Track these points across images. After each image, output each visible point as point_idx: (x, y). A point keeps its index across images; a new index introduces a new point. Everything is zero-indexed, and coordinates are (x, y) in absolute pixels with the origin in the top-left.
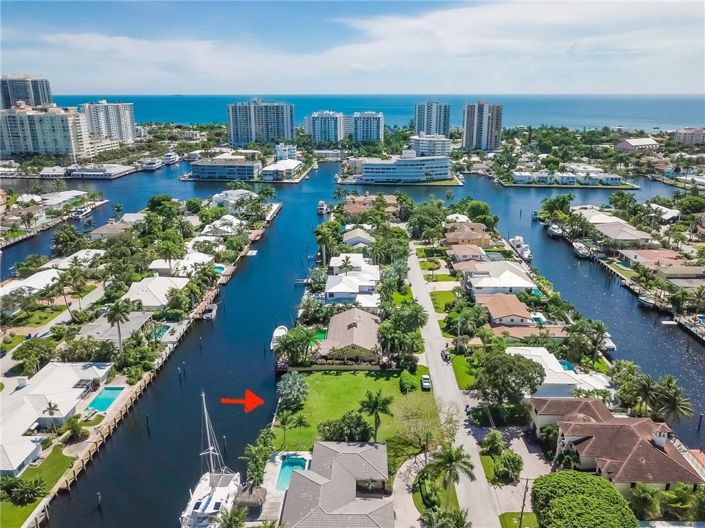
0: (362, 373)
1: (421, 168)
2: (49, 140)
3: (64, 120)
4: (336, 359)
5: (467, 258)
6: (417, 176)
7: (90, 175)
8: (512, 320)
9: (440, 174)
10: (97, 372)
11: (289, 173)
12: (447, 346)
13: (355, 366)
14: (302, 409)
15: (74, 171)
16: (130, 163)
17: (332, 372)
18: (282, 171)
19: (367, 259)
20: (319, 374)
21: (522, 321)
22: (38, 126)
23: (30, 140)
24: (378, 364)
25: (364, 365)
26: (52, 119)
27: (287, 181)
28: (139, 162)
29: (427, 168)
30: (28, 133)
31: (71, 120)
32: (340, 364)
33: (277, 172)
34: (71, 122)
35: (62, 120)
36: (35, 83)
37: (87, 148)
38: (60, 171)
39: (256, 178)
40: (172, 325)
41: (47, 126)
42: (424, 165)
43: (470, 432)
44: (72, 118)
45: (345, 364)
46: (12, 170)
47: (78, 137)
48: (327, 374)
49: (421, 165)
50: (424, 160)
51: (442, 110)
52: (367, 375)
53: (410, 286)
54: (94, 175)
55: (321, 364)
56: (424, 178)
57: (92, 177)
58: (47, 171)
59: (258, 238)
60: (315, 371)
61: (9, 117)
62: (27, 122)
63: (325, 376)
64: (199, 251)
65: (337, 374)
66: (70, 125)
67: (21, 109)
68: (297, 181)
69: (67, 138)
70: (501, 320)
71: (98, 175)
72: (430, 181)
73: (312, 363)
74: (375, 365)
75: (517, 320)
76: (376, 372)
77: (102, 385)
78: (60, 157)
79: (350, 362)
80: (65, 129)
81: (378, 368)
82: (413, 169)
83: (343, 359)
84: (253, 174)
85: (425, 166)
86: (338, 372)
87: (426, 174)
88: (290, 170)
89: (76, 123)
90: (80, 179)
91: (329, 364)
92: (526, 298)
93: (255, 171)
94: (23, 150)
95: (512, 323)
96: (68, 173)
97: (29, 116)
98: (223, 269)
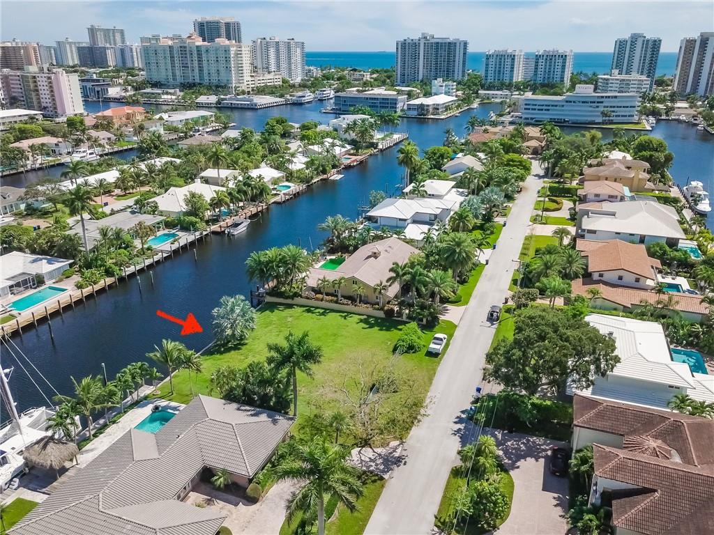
0: (356, 318)
1: (598, 107)
2: (213, 71)
3: (227, 50)
4: (327, 294)
5: (601, 198)
6: (590, 116)
7: (238, 104)
8: (620, 278)
9: (622, 116)
10: (44, 267)
11: (436, 108)
12: (506, 302)
13: (351, 308)
14: (239, 349)
15: (225, 99)
16: (282, 96)
17: (317, 310)
18: (428, 106)
19: (461, 190)
20: (300, 310)
21: (637, 280)
22: (204, 55)
23: (197, 70)
24: (382, 309)
25: (363, 308)
26: (217, 50)
27: (432, 117)
28: (291, 96)
29: (604, 107)
30: (196, 64)
31: (233, 50)
32: (331, 301)
33: (422, 106)
34: (233, 52)
35: (225, 51)
36: (228, 25)
37: (247, 80)
38: (213, 99)
39: (399, 113)
40: (180, 234)
41: (212, 57)
42: (602, 102)
43: (460, 430)
44: (235, 49)
45: (336, 302)
46: (174, 97)
47: (240, 69)
48: (309, 311)
49: (598, 102)
50: (602, 97)
51: (650, 46)
52: (361, 321)
53: (504, 225)
54: (241, 104)
55: (308, 298)
56: (600, 120)
57: (240, 106)
58: (202, 99)
59: (355, 164)
60: (297, 305)
61: (181, 47)
62: (196, 52)
63: (306, 314)
64: (271, 167)
65: (323, 314)
66: (232, 56)
67: (192, 39)
68: (443, 117)
69: (228, 69)
70: (601, 275)
71: (245, 104)
72: (606, 124)
73: (296, 295)
74: (378, 309)
75: (628, 278)
76: (376, 319)
77: (49, 283)
78: (219, 88)
79: (345, 301)
80: (227, 60)
81: (381, 314)
82: (586, 108)
83: (337, 296)
84: (396, 108)
85: (604, 104)
86: (326, 311)
87: (604, 114)
88: (438, 105)
89: (238, 54)
90: (228, 108)
91: (317, 299)
92: (665, 253)
93: (400, 105)
94: (191, 81)
95: (619, 282)
96: (219, 102)
97: (197, 47)
98: (290, 187)
